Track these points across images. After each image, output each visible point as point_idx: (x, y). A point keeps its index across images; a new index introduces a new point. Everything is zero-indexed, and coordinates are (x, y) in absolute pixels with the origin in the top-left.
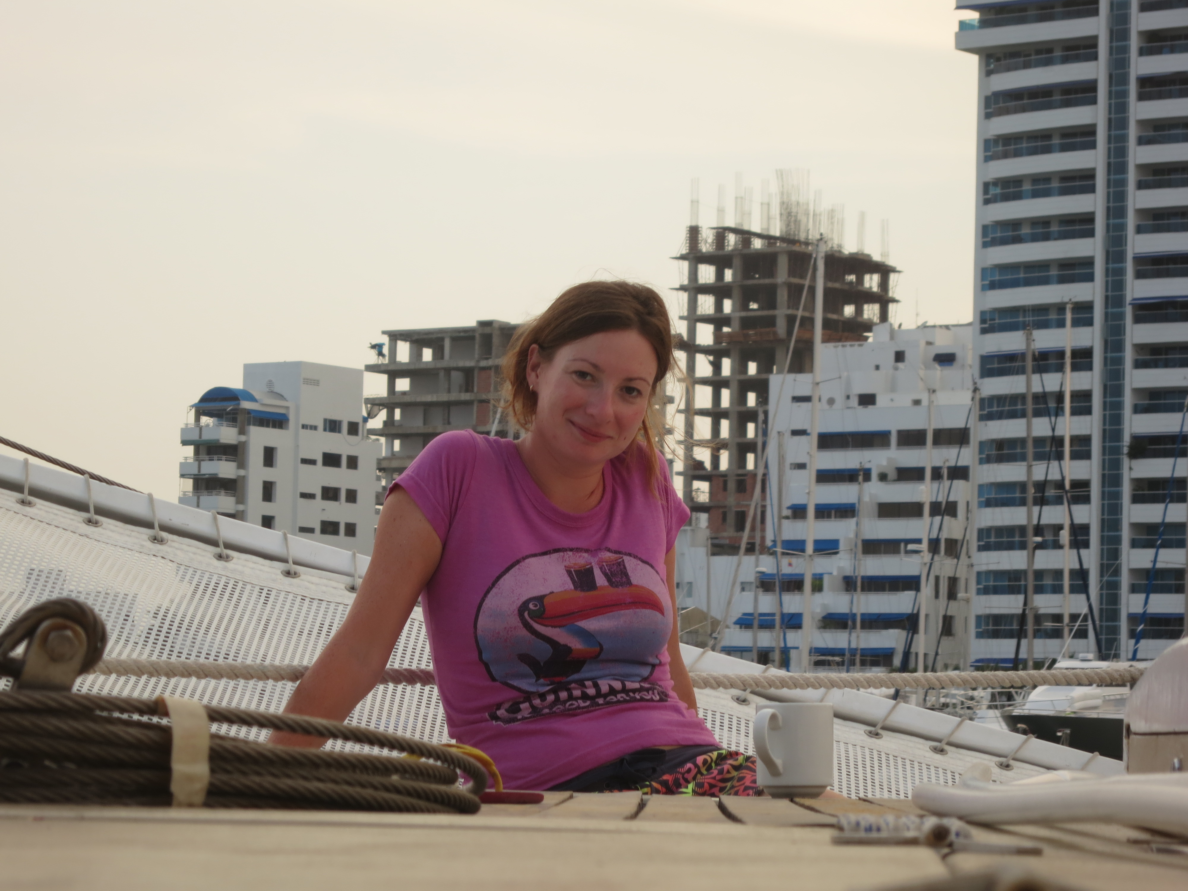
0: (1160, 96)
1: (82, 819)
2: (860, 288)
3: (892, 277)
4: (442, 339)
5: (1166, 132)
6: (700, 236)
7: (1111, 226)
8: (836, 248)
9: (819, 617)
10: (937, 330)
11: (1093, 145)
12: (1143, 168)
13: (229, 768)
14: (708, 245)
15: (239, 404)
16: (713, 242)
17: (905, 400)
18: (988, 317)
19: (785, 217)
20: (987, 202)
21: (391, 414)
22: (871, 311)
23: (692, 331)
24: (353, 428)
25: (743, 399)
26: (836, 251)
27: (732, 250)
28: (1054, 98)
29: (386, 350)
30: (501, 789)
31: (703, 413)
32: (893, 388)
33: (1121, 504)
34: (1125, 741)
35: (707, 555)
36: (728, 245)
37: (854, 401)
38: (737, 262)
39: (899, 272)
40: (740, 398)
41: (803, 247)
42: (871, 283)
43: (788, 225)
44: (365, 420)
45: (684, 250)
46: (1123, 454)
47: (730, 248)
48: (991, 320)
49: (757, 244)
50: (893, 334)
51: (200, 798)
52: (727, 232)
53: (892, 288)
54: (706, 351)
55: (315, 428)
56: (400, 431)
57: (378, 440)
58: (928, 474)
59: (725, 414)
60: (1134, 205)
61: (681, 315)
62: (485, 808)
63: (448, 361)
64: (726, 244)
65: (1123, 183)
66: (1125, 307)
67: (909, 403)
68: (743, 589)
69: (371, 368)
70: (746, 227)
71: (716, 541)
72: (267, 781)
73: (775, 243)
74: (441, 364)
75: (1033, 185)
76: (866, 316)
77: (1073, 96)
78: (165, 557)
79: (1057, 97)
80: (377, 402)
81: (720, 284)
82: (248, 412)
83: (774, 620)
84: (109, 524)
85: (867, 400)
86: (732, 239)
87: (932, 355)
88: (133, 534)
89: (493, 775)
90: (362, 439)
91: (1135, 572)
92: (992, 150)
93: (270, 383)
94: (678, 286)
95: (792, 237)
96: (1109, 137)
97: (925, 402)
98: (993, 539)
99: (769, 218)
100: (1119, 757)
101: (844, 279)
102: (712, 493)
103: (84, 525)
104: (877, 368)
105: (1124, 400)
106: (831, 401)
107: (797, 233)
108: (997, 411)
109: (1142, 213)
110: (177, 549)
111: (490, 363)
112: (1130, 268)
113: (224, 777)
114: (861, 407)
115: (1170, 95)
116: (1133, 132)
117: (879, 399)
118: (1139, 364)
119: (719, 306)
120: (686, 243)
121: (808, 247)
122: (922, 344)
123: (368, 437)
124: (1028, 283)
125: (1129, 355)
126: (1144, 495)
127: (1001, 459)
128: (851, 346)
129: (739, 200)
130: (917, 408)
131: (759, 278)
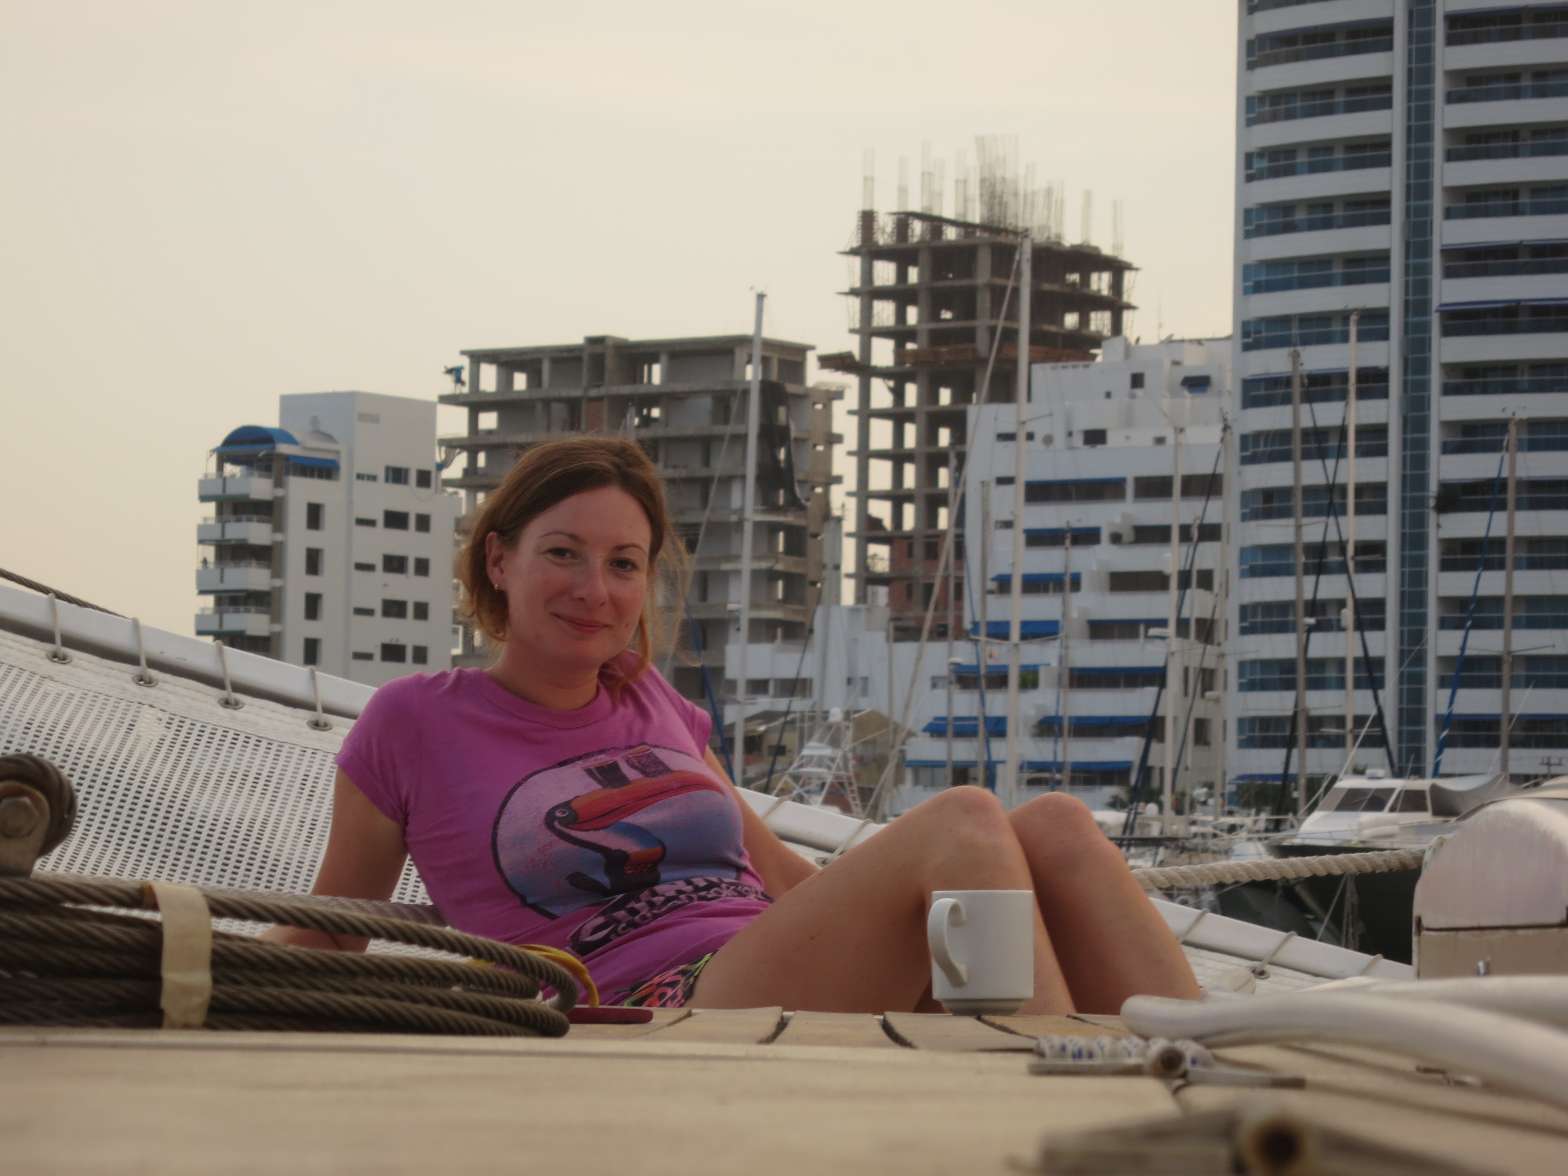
0: (1475, 39)
1: (44, 1044)
2: (1085, 290)
3: (1128, 276)
4: (539, 362)
5: (1484, 87)
6: (875, 223)
7: (1412, 210)
8: (1053, 239)
9: (1034, 721)
10: (1186, 346)
11: (1387, 104)
12: (1453, 133)
13: (238, 977)
14: (886, 236)
15: (274, 448)
16: (892, 232)
17: (1144, 437)
18: (1252, 330)
19: (986, 198)
20: (1250, 178)
21: (473, 460)
22: (1100, 321)
23: (866, 348)
24: (424, 479)
25: (933, 437)
26: (1053, 243)
27: (919, 243)
28: (1337, 42)
29: (465, 376)
30: (597, 1003)
31: (881, 455)
32: (1129, 421)
33: (1427, 572)
34: (1415, 939)
35: (888, 640)
36: (912, 236)
37: (1078, 440)
38: (924, 257)
39: (1136, 269)
40: (929, 436)
41: (1011, 237)
42: (1099, 285)
43: (991, 209)
44: (441, 467)
45: (855, 243)
46: (1428, 507)
47: (915, 239)
48: (1257, 332)
49: (951, 234)
50: (1129, 350)
51: (199, 1017)
52: (911, 218)
53: (1128, 290)
54: (884, 374)
55: (373, 478)
56: (485, 481)
57: (456, 493)
58: (1175, 534)
59: (909, 457)
60: (1442, 182)
61: (852, 326)
62: (574, 1029)
63: (547, 389)
64: (910, 234)
65: (1427, 153)
66: (1431, 315)
67: (1148, 441)
68: (934, 686)
69: (446, 400)
70: (936, 212)
71: (900, 623)
72: (288, 994)
73: (974, 233)
74: (537, 394)
75: (1310, 156)
76: (1093, 327)
77: (1361, 40)
78: (154, 705)
79: (1341, 42)
80: (455, 443)
81: (902, 286)
82: (287, 458)
83: (976, 726)
84: (81, 659)
85: (1095, 437)
86: (917, 228)
87: (1180, 378)
88: (113, 672)
89: (587, 986)
90: (436, 492)
91: (1444, 661)
92: (1257, 110)
93: (315, 421)
94: (847, 290)
95: (996, 225)
96: (1409, 93)
97: (1170, 440)
98: (1259, 619)
99: (966, 200)
100: (1407, 960)
101: (1064, 279)
102: (893, 560)
103: (48, 662)
104: (1108, 395)
105: (1429, 437)
106: (1048, 440)
107: (1002, 219)
108: (1264, 452)
109: (1453, 192)
110: (170, 693)
111: (602, 391)
112: (1436, 263)
113: (231, 989)
114: (1087, 447)
115: (1488, 38)
116: (1440, 86)
117: (1111, 437)
118: (1449, 390)
119: (901, 315)
120: (858, 233)
121: (1017, 239)
122: (1167, 363)
123: (444, 491)
124: (1304, 284)
125: (1436, 378)
126: (1456, 560)
127: (1268, 514)
128: (1074, 367)
129: (927, 177)
130: (1160, 448)
131: (953, 279)
